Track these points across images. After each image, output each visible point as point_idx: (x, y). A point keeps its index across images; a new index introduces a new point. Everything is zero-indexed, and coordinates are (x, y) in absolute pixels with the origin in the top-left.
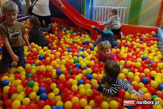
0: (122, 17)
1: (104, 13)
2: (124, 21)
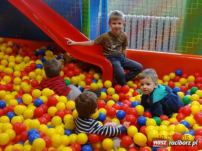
0: (169, 39)
1: (131, 30)
2: (174, 48)
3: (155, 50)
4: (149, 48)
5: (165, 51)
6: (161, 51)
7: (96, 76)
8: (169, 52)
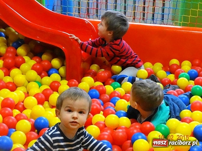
0: (164, 4)
3: (143, 21)
4: (134, 19)
5: (158, 22)
6: (152, 22)
7: (55, 62)
8: (164, 24)
